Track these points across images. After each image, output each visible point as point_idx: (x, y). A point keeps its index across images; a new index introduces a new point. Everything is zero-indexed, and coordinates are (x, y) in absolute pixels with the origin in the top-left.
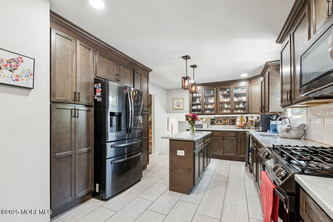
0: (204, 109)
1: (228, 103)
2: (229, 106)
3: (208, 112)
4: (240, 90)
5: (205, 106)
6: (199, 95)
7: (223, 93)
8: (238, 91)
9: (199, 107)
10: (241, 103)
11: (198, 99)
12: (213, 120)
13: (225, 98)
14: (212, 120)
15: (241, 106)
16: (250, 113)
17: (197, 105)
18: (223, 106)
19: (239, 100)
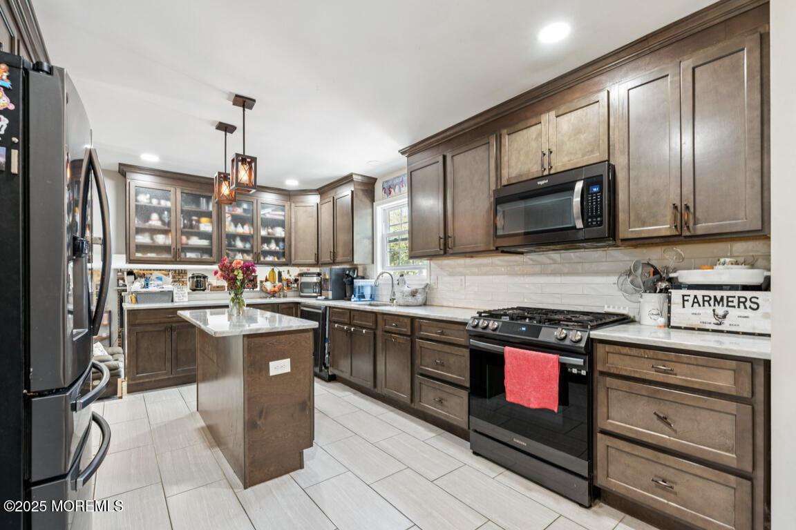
0: (182, 248)
1: (244, 238)
2: (248, 246)
3: (190, 255)
4: (273, 211)
5: (184, 239)
6: (159, 203)
7: (233, 211)
8: (269, 213)
9: (161, 239)
10: (273, 241)
11: (155, 216)
12: (200, 277)
13: (240, 225)
14: (197, 277)
15: (273, 246)
16: (293, 262)
17: (153, 231)
18: (233, 243)
19: (269, 234)
